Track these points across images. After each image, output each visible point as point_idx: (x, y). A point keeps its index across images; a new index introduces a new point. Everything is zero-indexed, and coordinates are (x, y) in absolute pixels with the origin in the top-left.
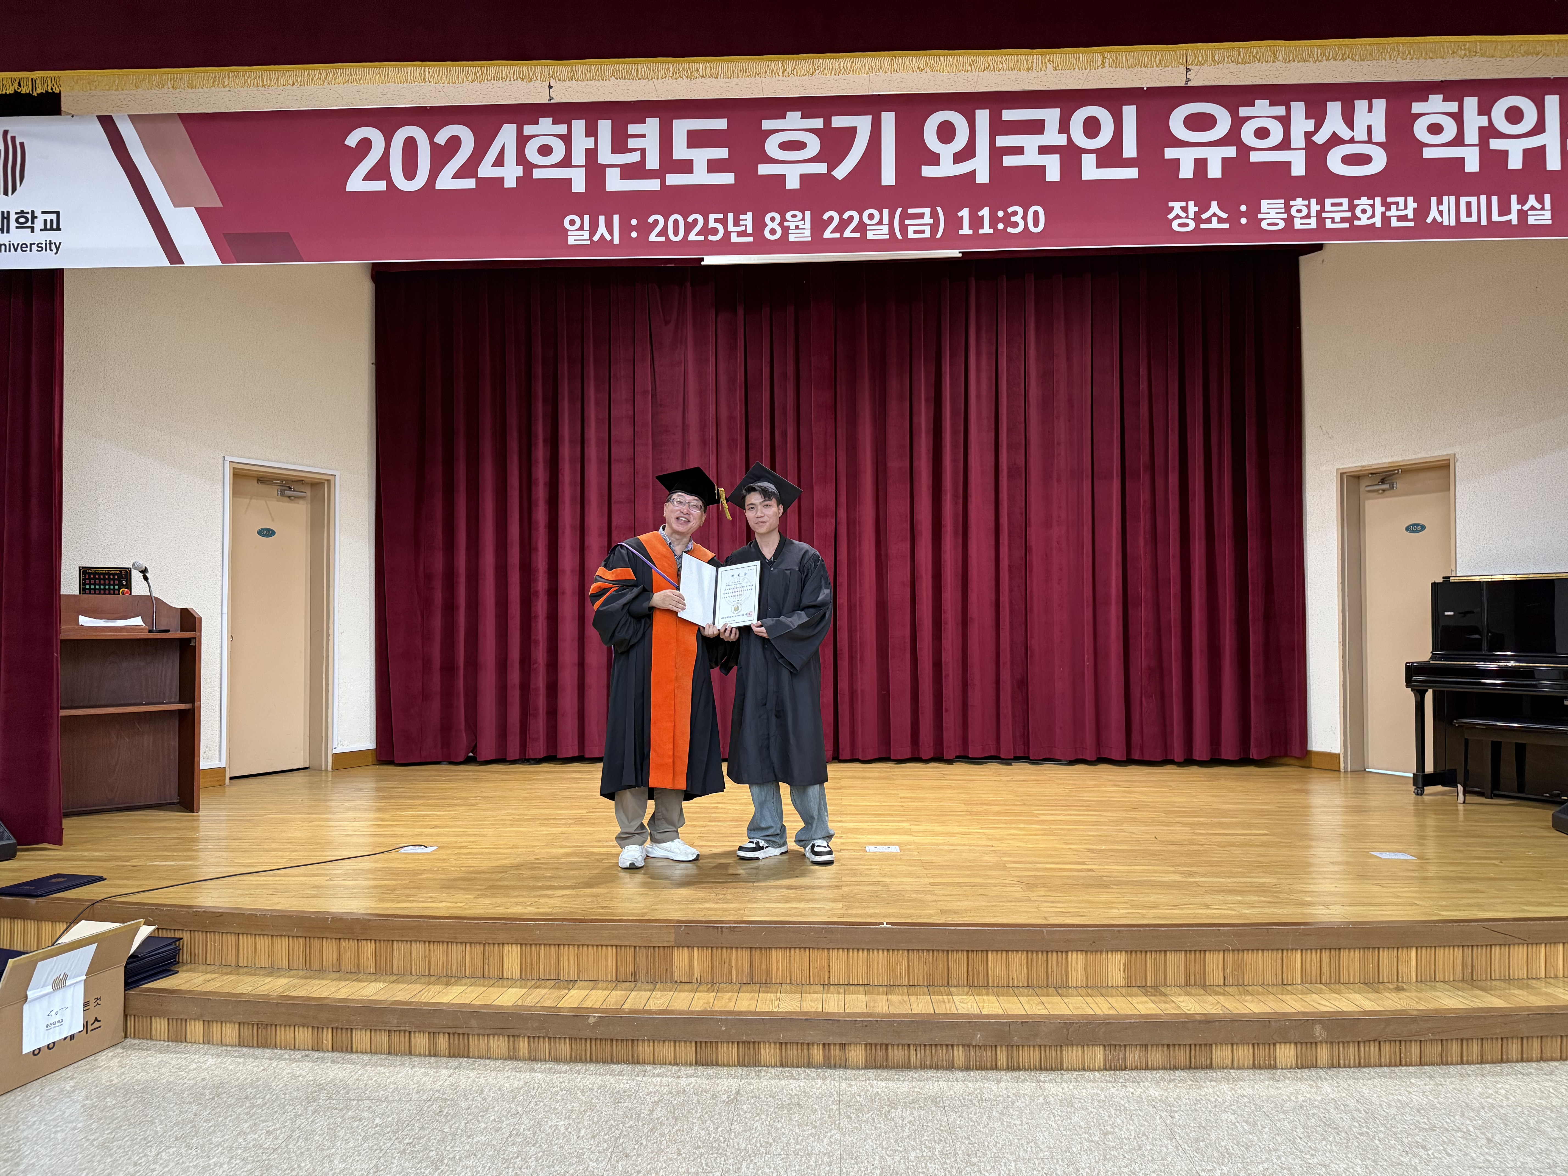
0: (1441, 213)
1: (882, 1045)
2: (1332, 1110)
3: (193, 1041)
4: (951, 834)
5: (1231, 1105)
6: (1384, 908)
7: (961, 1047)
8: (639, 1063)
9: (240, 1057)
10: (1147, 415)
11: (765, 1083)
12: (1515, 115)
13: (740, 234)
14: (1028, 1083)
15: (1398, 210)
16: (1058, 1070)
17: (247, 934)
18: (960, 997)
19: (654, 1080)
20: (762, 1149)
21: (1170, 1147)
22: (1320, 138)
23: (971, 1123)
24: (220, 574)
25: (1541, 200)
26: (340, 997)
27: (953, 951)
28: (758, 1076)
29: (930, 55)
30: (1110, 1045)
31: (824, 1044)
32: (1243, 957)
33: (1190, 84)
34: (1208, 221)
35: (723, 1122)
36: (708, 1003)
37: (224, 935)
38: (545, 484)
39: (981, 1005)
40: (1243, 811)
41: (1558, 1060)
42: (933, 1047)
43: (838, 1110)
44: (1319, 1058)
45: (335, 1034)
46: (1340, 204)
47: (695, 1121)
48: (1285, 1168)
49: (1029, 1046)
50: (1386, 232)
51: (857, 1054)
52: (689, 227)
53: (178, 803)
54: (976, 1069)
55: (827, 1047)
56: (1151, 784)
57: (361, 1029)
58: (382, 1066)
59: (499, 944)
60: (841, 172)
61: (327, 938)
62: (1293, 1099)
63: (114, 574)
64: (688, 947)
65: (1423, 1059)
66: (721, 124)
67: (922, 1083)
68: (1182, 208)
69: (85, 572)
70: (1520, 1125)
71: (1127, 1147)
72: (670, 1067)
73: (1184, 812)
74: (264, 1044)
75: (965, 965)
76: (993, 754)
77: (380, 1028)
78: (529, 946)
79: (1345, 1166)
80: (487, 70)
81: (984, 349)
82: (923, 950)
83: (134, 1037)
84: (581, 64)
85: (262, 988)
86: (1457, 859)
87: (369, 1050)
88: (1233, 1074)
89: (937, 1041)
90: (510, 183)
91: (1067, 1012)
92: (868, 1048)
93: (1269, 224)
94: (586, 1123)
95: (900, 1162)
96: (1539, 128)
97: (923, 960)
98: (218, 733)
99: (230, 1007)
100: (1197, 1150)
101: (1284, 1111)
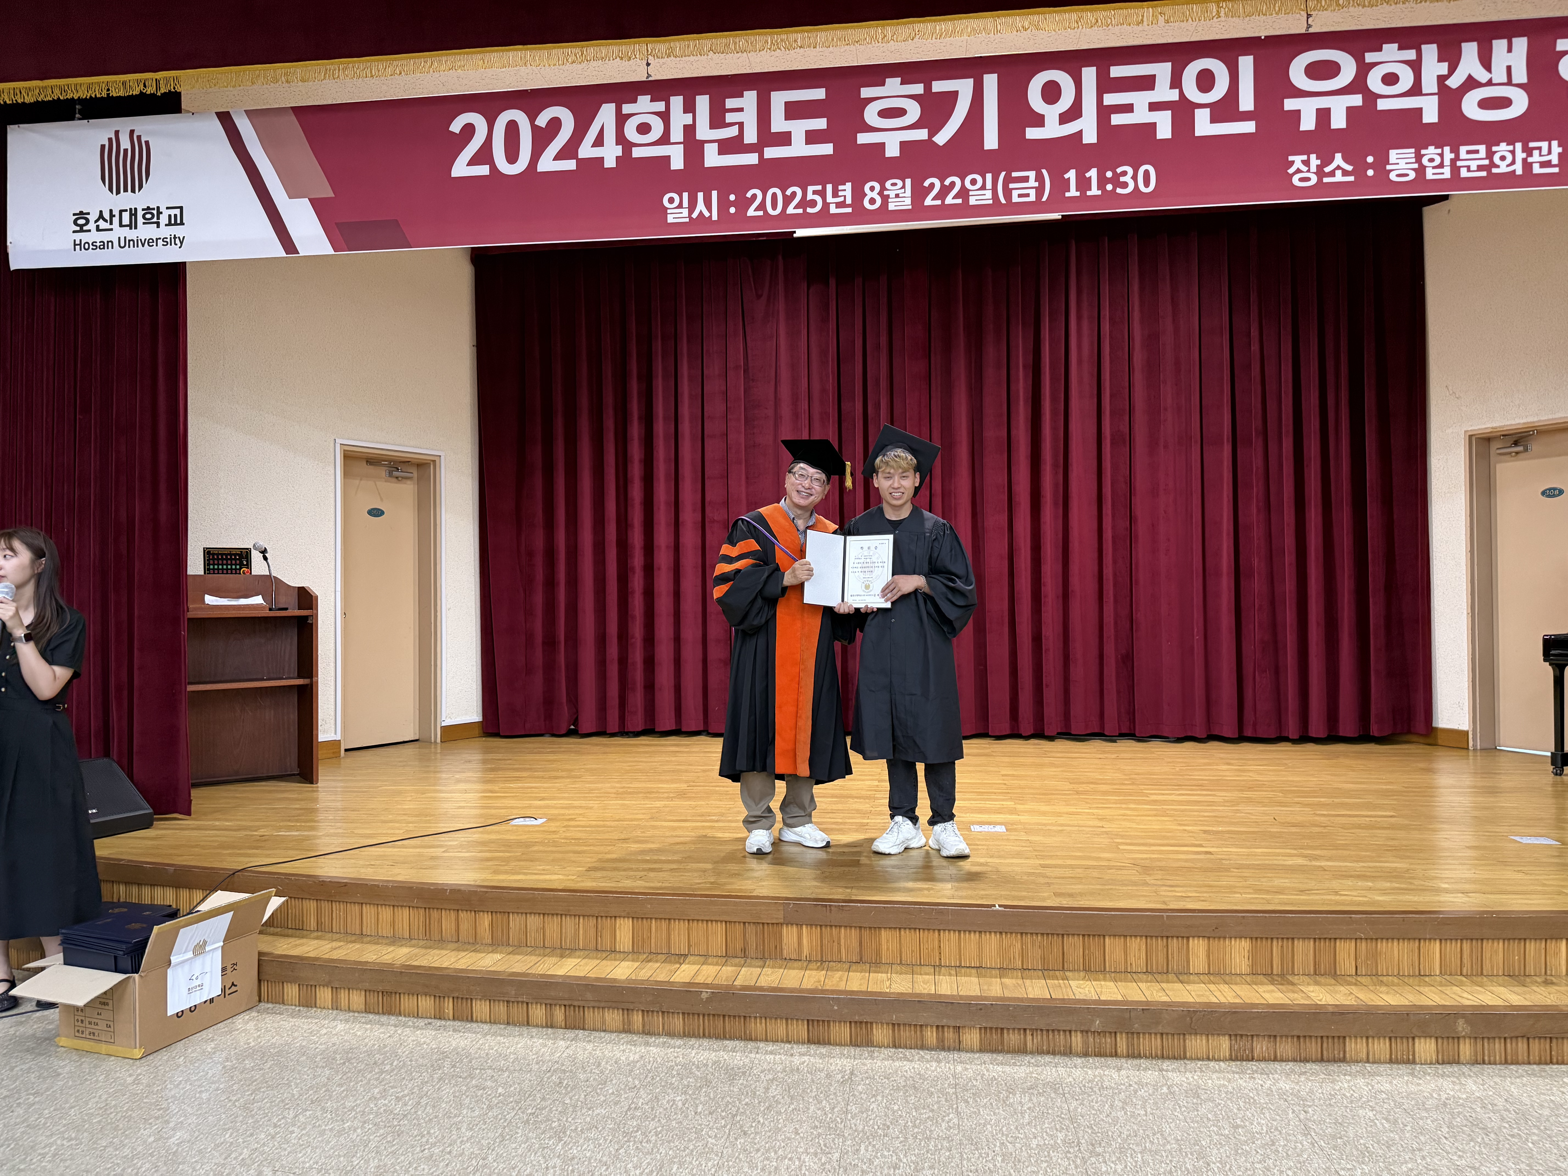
1: (997, 1028)
2: (1478, 1109)
3: (322, 1007)
4: (1059, 814)
5: (1368, 1101)
6: (1528, 896)
7: (1079, 1034)
8: (751, 1040)
9: (367, 1024)
11: (879, 1063)
13: (839, 205)
14: (1150, 1072)
15: (1541, 156)
16: (1181, 1059)
17: (370, 904)
18: (1077, 982)
19: (767, 1057)
20: (880, 1131)
21: (1305, 1143)
22: (1456, 81)
23: (1093, 1112)
24: (333, 553)
26: (460, 967)
27: (1068, 935)
28: (872, 1056)
29: (1035, 13)
30: (1236, 1035)
31: (937, 1027)
32: (1377, 947)
33: (1312, 30)
34: (1333, 174)
35: (839, 1102)
36: (819, 981)
37: (348, 904)
38: (640, 461)
39: (1098, 990)
40: (1367, 791)
42: (1050, 1032)
43: (955, 1093)
44: (1461, 1053)
45: (455, 1003)
46: (1478, 152)
47: (811, 1100)
48: (1431, 1170)
49: (1150, 1034)
50: (1528, 178)
51: (972, 1037)
52: (788, 200)
53: (298, 774)
54: (1095, 1056)
55: (940, 1029)
56: (1265, 762)
57: (480, 999)
58: (501, 1035)
59: (611, 917)
60: (942, 138)
61: (446, 910)
62: (1435, 1095)
63: (235, 555)
64: (797, 925)
66: (819, 94)
67: (1040, 1069)
68: (1303, 162)
69: (209, 553)
71: (1259, 1142)
72: (783, 1045)
73: (1303, 792)
74: (389, 1011)
75: (1081, 950)
76: (1096, 731)
77: (499, 998)
78: (640, 920)
80: (586, 51)
82: (1037, 934)
83: (268, 1002)
84: (679, 40)
85: (386, 957)
87: (488, 1020)
88: (1369, 1069)
89: (1054, 1026)
90: (610, 163)
91: (1191, 1000)
92: (983, 1031)
93: (1400, 175)
94: (702, 1099)
95: (1021, 1149)
97: (1037, 944)
98: (333, 707)
99: (356, 975)
100: (1335, 1148)
101: (1426, 1109)
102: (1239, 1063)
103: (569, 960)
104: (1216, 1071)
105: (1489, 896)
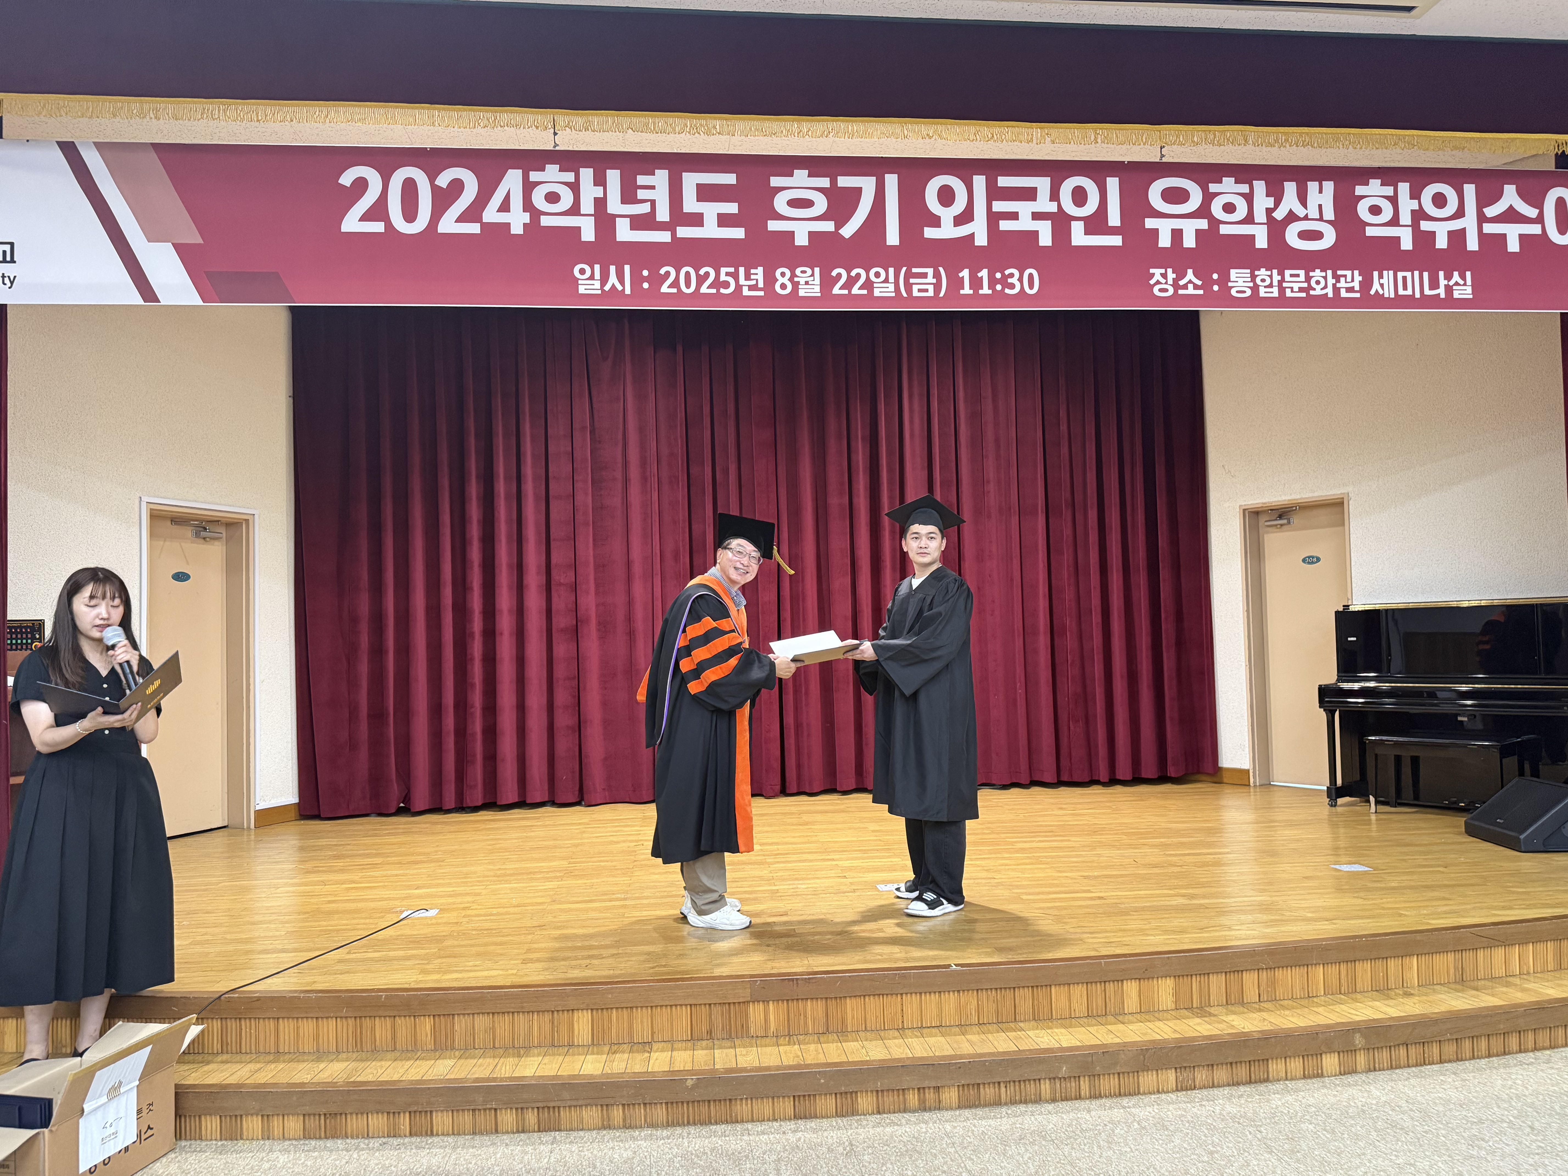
0: (1382, 285)
1: (973, 1085)
2: (1390, 1112)
3: (250, 1138)
5: (1304, 1116)
7: (1047, 1081)
8: (737, 1122)
9: (313, 1151)
10: (1067, 455)
11: (872, 1131)
12: (1440, 200)
13: (751, 288)
14: (1116, 1110)
15: (1346, 282)
16: (1135, 1095)
17: (288, 1018)
18: (1034, 1032)
19: (761, 1137)
21: (1273, 1160)
22: (1280, 214)
25: (1463, 277)
26: (413, 1078)
27: (1019, 988)
28: (861, 1125)
29: (938, 123)
30: (1181, 1068)
31: (919, 1089)
32: (1275, 975)
33: (1164, 160)
34: (1185, 287)
36: (798, 1057)
37: (261, 1021)
38: (479, 521)
39: (1056, 1038)
40: (1194, 829)
41: (1548, 1049)
42: (1022, 1083)
43: (956, 1152)
44: (1358, 1064)
45: (413, 1118)
46: (1298, 276)
48: (1380, 1171)
49: (1109, 1074)
50: (1337, 301)
51: (951, 1095)
52: (701, 280)
54: (1062, 1100)
55: (921, 1091)
57: (442, 1111)
58: (473, 1147)
59: (568, 1011)
60: (848, 231)
61: (380, 1017)
62: (1353, 1104)
63: (26, 627)
64: (763, 1001)
65: (1442, 1058)
66: (730, 179)
67: (1020, 1119)
68: (1161, 274)
70: (1549, 1112)
72: (772, 1123)
73: (1142, 833)
74: (334, 1135)
75: (1031, 1001)
77: (464, 1108)
78: (600, 1011)
79: (1428, 1163)
80: (500, 117)
81: (916, 391)
82: (991, 989)
83: (187, 1139)
84: (596, 115)
86: (1406, 869)
87: (451, 1132)
89: (1026, 1076)
90: (517, 229)
91: (1139, 1039)
92: (961, 1088)
93: (1238, 292)
96: (1460, 213)
97: (991, 998)
99: (295, 1098)
100: (1298, 1161)
101: (1351, 1117)
102: (1184, 1093)
103: (529, 1059)
104: (1169, 1103)
105: (1349, 922)
